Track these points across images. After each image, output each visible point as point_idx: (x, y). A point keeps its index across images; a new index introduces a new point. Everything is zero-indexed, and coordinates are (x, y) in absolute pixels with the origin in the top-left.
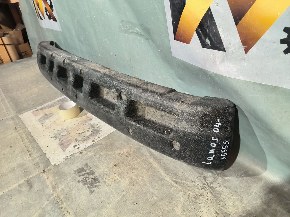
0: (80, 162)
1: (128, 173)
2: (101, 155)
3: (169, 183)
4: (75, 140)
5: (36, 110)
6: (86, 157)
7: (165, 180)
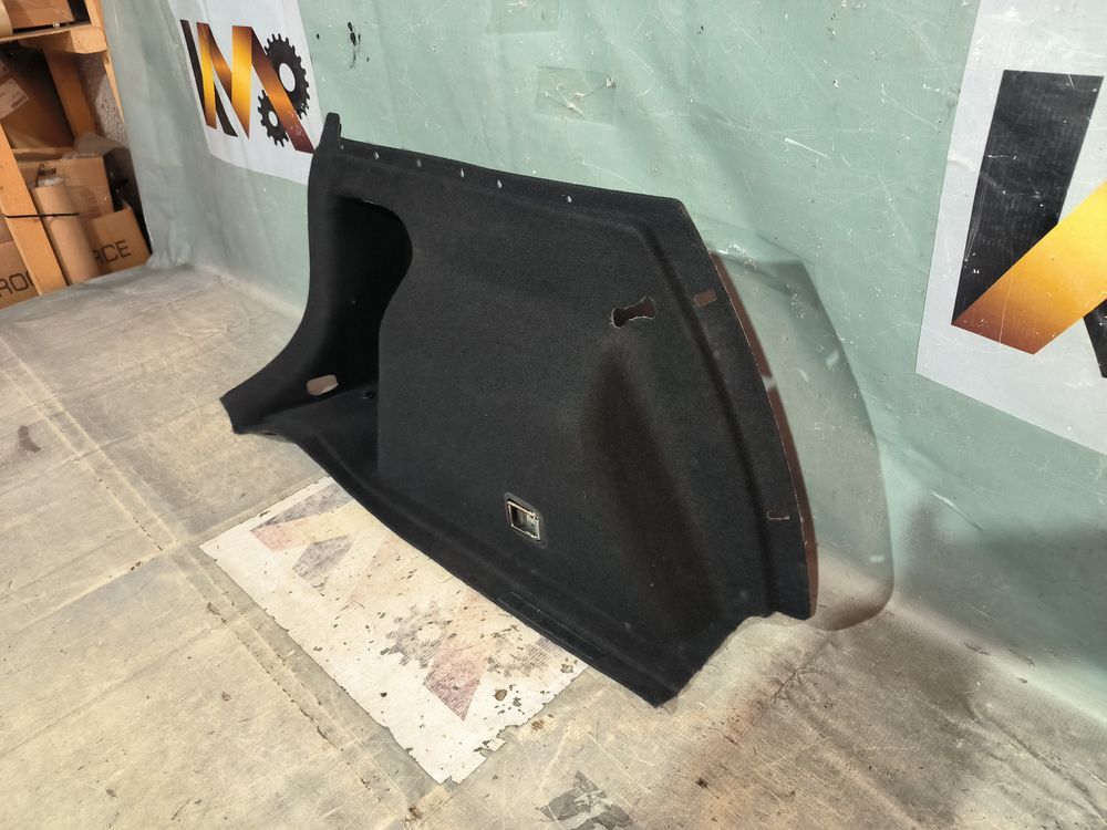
0: (550, 765)
1: (762, 817)
4: (488, 666)
5: (269, 523)
6: (563, 743)
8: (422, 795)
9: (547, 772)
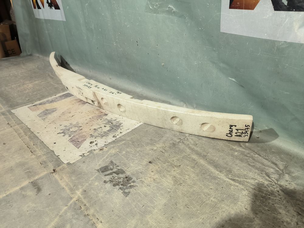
0: (103, 159)
1: (169, 171)
2: (127, 152)
3: (225, 181)
4: (90, 136)
5: (34, 106)
6: (108, 154)
7: (218, 178)
8: (59, 166)
9: (101, 161)
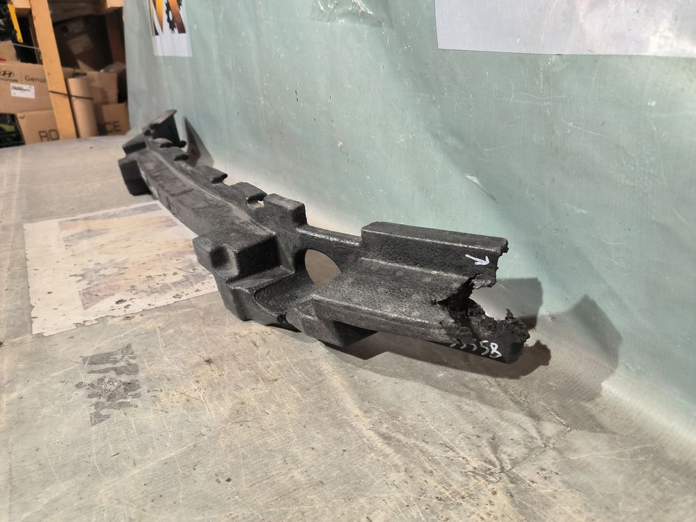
0: (114, 338)
2: (179, 332)
3: (362, 437)
5: (73, 220)
6: (135, 329)
8: (15, 338)
9: (108, 341)
